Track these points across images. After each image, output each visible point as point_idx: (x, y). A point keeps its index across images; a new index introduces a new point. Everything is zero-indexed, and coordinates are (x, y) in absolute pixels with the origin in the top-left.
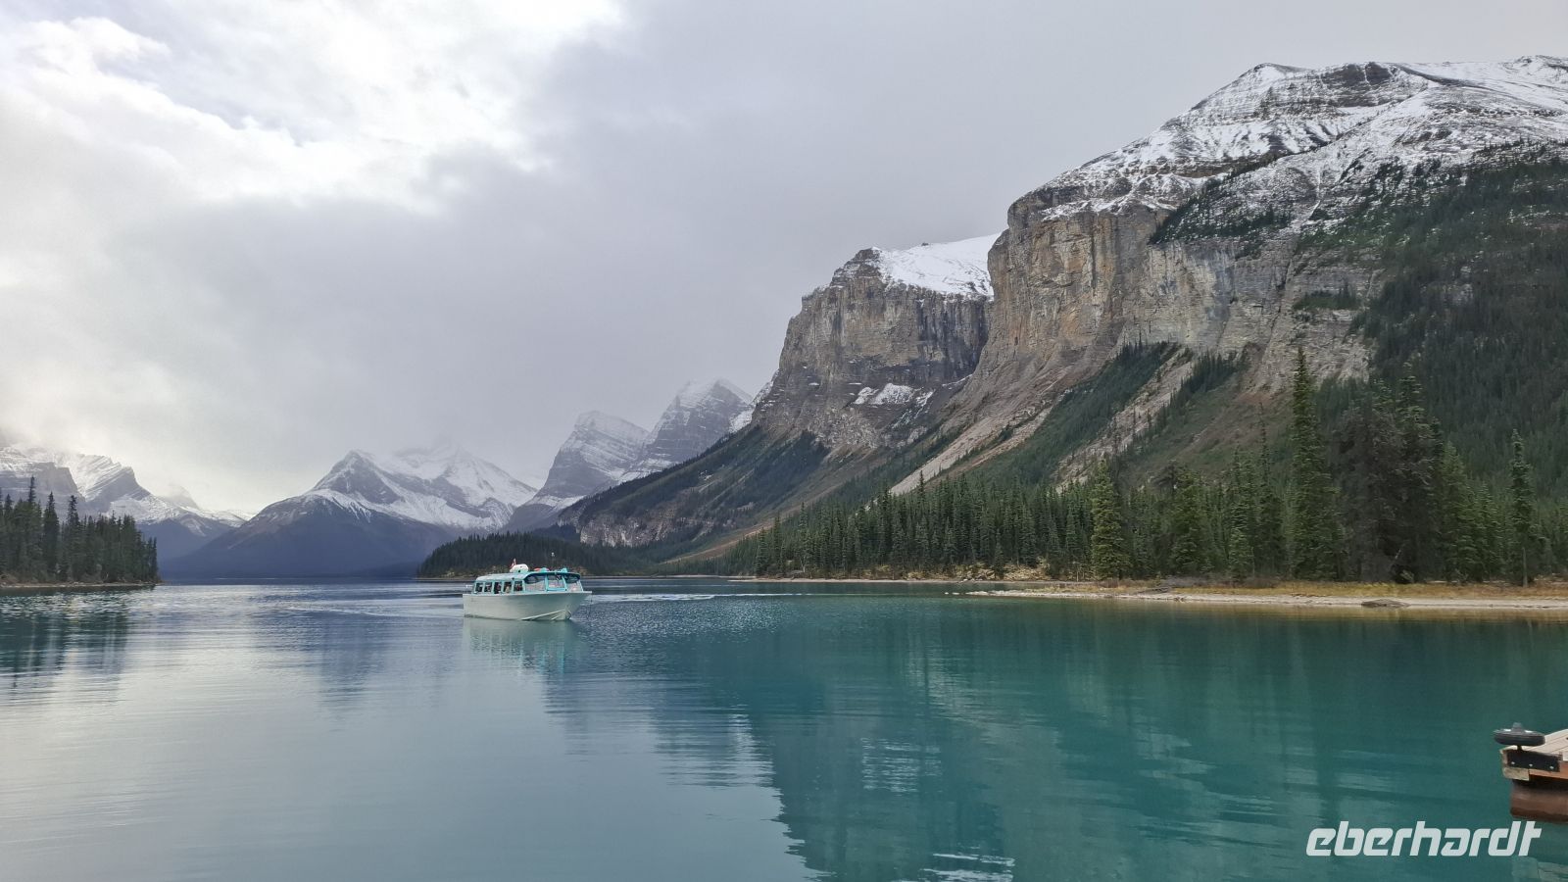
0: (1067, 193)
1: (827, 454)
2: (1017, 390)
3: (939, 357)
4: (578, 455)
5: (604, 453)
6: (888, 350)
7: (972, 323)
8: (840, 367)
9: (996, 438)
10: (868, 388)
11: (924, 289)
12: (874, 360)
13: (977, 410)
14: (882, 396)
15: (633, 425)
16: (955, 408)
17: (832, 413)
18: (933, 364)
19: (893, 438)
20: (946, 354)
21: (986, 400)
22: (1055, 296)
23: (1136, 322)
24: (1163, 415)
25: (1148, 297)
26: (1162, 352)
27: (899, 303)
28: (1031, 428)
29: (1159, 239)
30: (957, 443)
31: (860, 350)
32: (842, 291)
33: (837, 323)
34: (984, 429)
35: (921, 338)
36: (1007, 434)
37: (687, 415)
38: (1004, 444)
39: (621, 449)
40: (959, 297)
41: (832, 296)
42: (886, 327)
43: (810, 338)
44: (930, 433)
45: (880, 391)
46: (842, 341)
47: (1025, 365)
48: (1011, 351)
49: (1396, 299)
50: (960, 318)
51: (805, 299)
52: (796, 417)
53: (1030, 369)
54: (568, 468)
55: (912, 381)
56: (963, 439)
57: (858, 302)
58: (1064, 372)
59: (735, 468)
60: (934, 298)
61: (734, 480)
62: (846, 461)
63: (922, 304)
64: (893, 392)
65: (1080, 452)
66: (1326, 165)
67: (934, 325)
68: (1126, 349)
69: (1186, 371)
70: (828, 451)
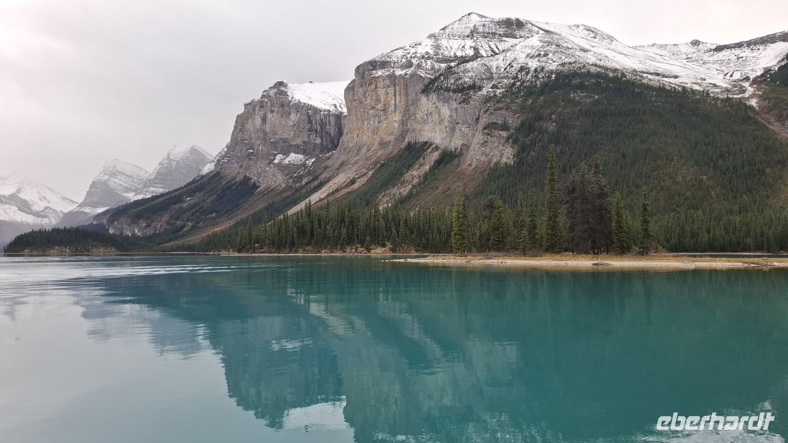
0: (384, 64)
1: (257, 189)
2: (358, 160)
3: (318, 141)
4: (105, 183)
5: (121, 183)
6: (292, 136)
7: (335, 125)
8: (266, 143)
9: (348, 184)
10: (281, 155)
11: (311, 105)
12: (285, 141)
13: (338, 169)
14: (288, 159)
15: (140, 168)
16: (326, 167)
17: (261, 167)
18: (315, 145)
19: (294, 181)
20: (322, 140)
21: (342, 164)
22: (377, 115)
23: (414, 130)
24: (426, 176)
25: (420, 119)
26: (426, 146)
27: (298, 111)
28: (364, 180)
29: (426, 91)
30: (328, 185)
31: (276, 134)
32: (267, 102)
33: (264, 120)
34: (341, 179)
35: (309, 131)
36: (353, 182)
37: (174, 163)
38: (352, 186)
39: (133, 181)
40: (329, 111)
41: (261, 104)
42: (291, 123)
43: (249, 126)
44: (314, 179)
45: (288, 156)
46: (267, 129)
47: (362, 148)
48: (355, 141)
49: (526, 128)
50: (329, 123)
51: (246, 105)
52: (240, 168)
53: (364, 150)
54: (98, 190)
55: (304, 152)
56: (331, 183)
57: (276, 109)
58: (380, 153)
59: (205, 194)
60: (316, 111)
61: (204, 201)
62: (268, 192)
63: (309, 113)
64: (294, 158)
65: (388, 192)
66: (498, 63)
67: (316, 125)
68: (409, 143)
69: (436, 155)
70: (259, 187)
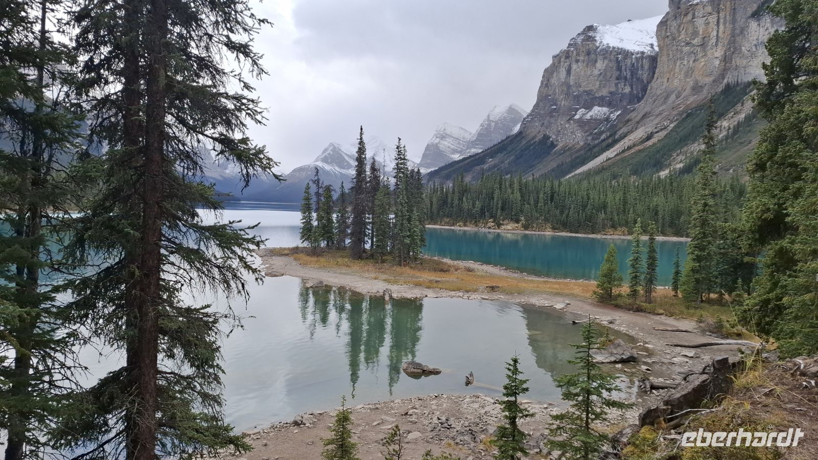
1: (554, 148)
2: (663, 110)
3: (627, 90)
4: (437, 146)
5: (449, 145)
6: (597, 86)
7: (649, 69)
8: (568, 97)
9: (644, 139)
10: (583, 109)
11: (622, 49)
12: (588, 93)
13: (638, 122)
14: (591, 113)
15: (466, 130)
16: (628, 121)
17: (561, 124)
18: (623, 95)
19: (593, 139)
20: (632, 88)
21: (645, 116)
22: (692, 52)
23: (737, 68)
24: (739, 124)
25: (746, 52)
26: (749, 87)
27: (605, 58)
28: (662, 134)
29: (758, 13)
30: (622, 143)
31: (580, 87)
32: (572, 52)
33: (569, 72)
34: (638, 134)
35: (617, 79)
36: (649, 138)
37: (493, 124)
38: (647, 143)
39: (459, 143)
40: (643, 53)
41: (567, 54)
42: (596, 72)
43: (554, 81)
44: (610, 136)
45: (590, 111)
46: (571, 81)
47: (670, 95)
48: (664, 87)
50: (642, 66)
51: (554, 57)
52: (541, 126)
53: (673, 97)
54: (431, 151)
55: (610, 105)
56: (626, 140)
57: (581, 58)
58: (692, 99)
59: (505, 155)
60: (627, 54)
61: (503, 162)
62: (565, 152)
63: (619, 57)
64: (598, 111)
65: (685, 149)
67: (626, 71)
68: (728, 86)
70: (556, 146)
